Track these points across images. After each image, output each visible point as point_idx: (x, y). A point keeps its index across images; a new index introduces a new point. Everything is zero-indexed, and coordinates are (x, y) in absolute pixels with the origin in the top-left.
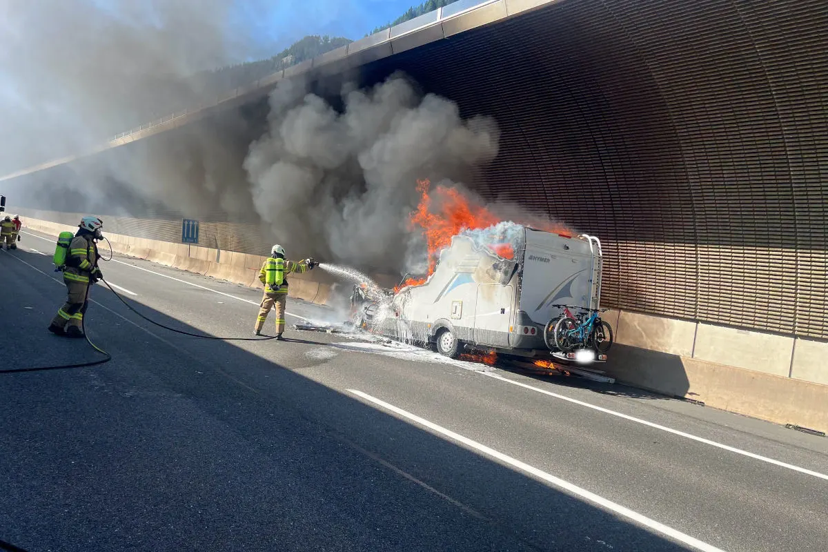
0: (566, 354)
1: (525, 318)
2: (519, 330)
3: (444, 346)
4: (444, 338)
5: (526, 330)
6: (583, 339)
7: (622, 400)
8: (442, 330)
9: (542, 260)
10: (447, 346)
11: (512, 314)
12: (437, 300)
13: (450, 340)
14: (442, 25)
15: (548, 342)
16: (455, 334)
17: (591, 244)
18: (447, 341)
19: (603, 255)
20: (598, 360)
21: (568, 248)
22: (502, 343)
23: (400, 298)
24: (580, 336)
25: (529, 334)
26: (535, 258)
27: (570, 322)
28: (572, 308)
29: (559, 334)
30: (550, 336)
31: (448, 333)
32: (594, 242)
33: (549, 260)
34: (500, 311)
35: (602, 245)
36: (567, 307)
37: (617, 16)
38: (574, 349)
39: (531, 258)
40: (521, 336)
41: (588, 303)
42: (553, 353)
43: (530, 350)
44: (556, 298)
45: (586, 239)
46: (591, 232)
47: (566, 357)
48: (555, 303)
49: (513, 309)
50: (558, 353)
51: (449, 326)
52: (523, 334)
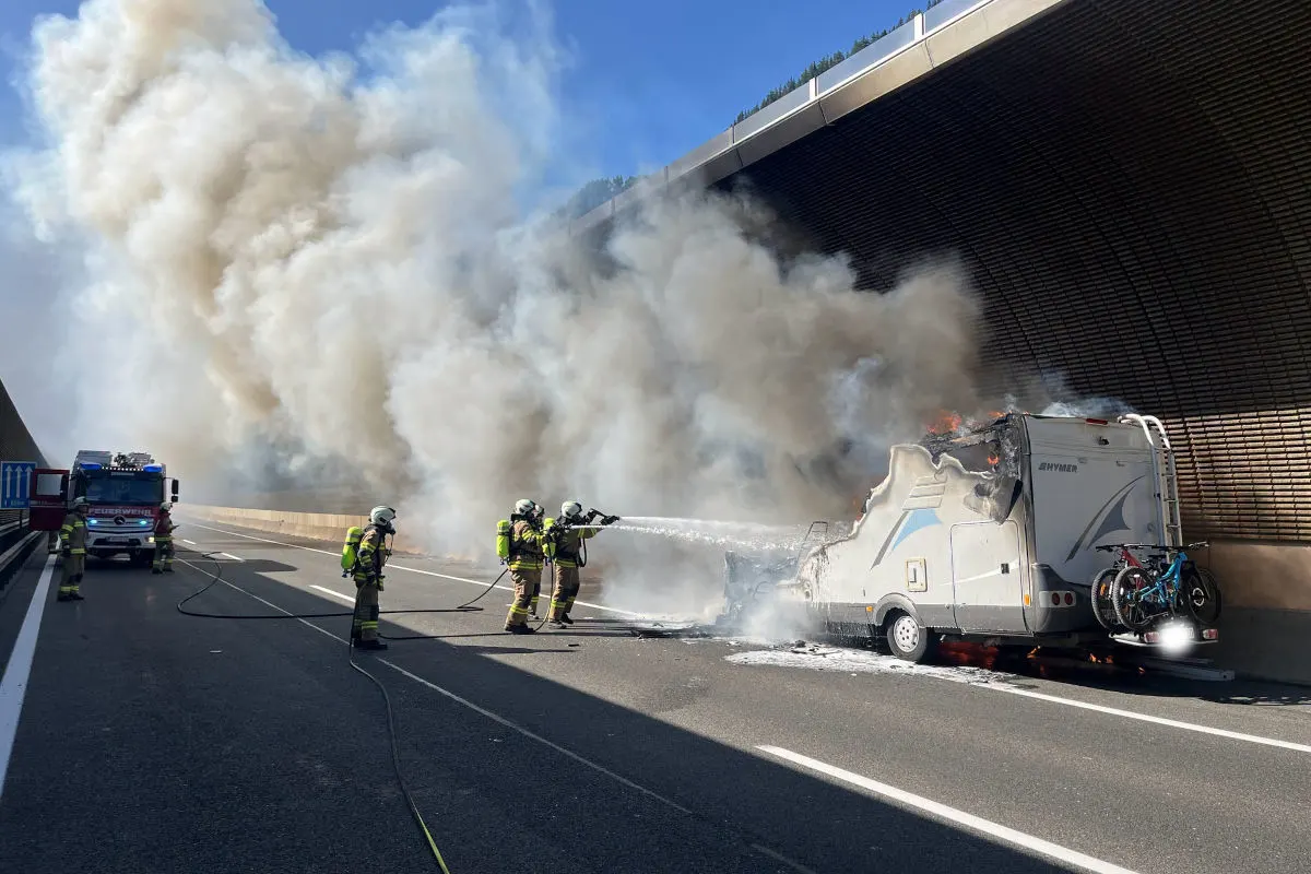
0: (1142, 635)
1: (1050, 578)
2: (1043, 600)
3: (902, 642)
4: (899, 629)
5: (1056, 599)
6: (1167, 603)
7: (1264, 711)
8: (894, 614)
9: (1063, 468)
10: (908, 642)
11: (1025, 571)
12: (877, 562)
13: (912, 631)
14: (820, 106)
15: (1102, 615)
16: (920, 621)
17: (1146, 428)
18: (906, 634)
19: (1171, 446)
20: (1204, 640)
21: (1106, 442)
22: (1015, 627)
23: (809, 566)
24: (1161, 599)
25: (1063, 604)
26: (1050, 466)
27: (1137, 576)
28: (1136, 548)
29: (1122, 599)
30: (1105, 603)
31: (907, 619)
32: (1150, 425)
33: (1075, 468)
34: (1000, 570)
35: (1166, 429)
36: (1125, 549)
37: (1132, 31)
38: (1153, 626)
39: (1042, 467)
40: (1048, 609)
41: (1159, 534)
42: (1115, 636)
43: (1067, 634)
44: (1098, 536)
45: (1134, 422)
46: (1144, 409)
47: (1142, 641)
48: (1102, 542)
49: (1024, 564)
50: (1125, 635)
51: (907, 604)
52: (1052, 605)
